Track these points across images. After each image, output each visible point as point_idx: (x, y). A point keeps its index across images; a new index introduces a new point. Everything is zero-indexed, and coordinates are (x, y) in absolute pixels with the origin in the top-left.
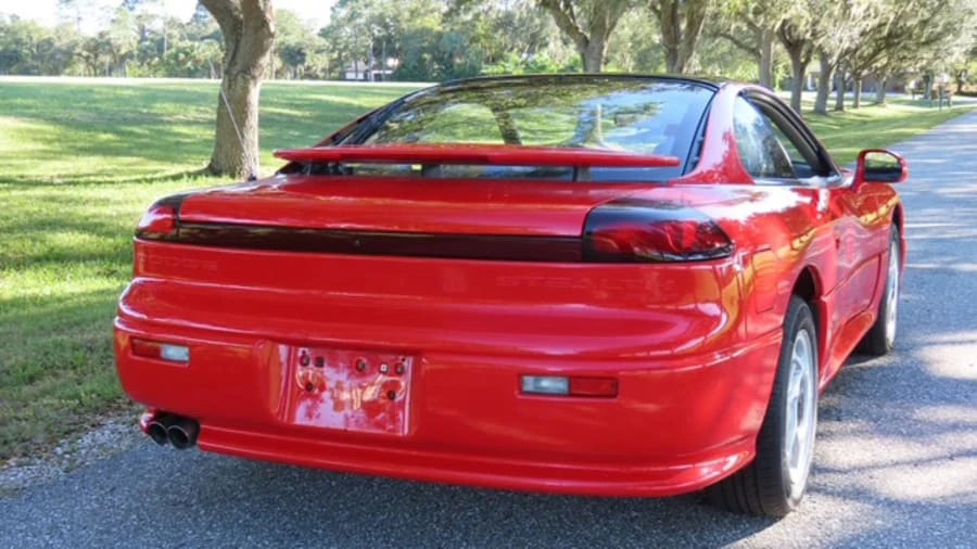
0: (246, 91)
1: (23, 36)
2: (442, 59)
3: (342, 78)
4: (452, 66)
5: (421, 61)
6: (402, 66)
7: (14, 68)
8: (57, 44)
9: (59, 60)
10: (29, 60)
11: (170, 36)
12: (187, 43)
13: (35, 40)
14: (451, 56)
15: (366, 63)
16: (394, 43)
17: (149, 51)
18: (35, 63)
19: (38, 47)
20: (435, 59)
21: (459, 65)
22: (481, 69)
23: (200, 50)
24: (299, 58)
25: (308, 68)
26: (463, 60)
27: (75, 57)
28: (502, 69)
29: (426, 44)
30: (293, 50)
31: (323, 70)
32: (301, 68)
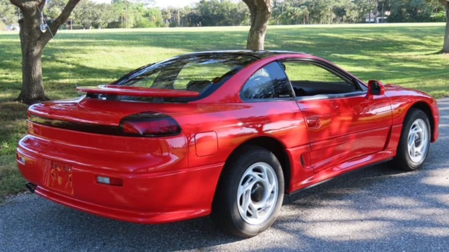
0: (258, 38)
1: (225, 8)
2: (412, 11)
3: (364, 22)
4: (416, 14)
5: (400, 12)
6: (391, 15)
7: (221, 22)
8: (238, 11)
9: (239, 18)
10: (227, 18)
11: (286, 5)
12: (292, 8)
13: (230, 10)
14: (416, 9)
15: (374, 14)
16: (388, 4)
17: (277, 12)
18: (230, 19)
19: (231, 12)
20: (408, 11)
21: (419, 14)
22: (431, 15)
23: (298, 11)
24: (342, 13)
25: (348, 17)
26: (422, 11)
27: (246, 16)
28: (442, 14)
29: (403, 4)
30: (340, 9)
31: (355, 18)
32: (344, 17)
